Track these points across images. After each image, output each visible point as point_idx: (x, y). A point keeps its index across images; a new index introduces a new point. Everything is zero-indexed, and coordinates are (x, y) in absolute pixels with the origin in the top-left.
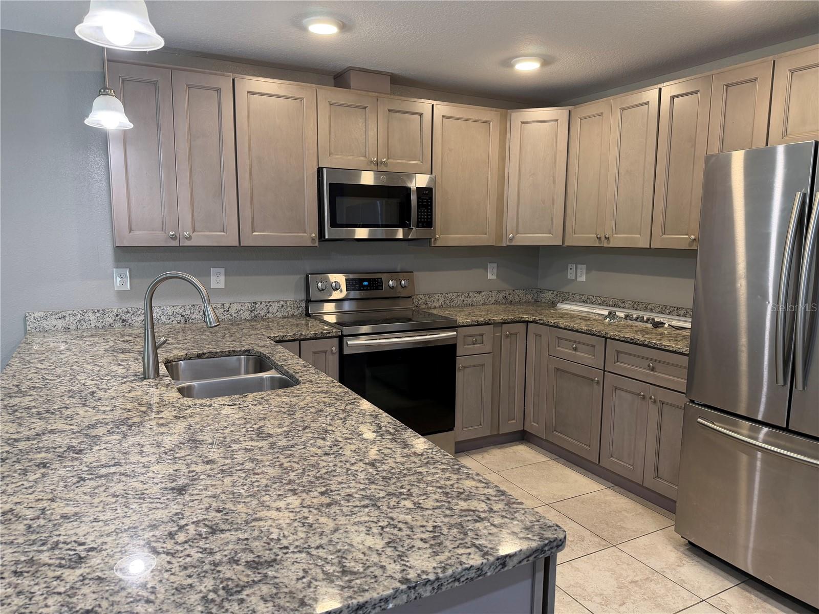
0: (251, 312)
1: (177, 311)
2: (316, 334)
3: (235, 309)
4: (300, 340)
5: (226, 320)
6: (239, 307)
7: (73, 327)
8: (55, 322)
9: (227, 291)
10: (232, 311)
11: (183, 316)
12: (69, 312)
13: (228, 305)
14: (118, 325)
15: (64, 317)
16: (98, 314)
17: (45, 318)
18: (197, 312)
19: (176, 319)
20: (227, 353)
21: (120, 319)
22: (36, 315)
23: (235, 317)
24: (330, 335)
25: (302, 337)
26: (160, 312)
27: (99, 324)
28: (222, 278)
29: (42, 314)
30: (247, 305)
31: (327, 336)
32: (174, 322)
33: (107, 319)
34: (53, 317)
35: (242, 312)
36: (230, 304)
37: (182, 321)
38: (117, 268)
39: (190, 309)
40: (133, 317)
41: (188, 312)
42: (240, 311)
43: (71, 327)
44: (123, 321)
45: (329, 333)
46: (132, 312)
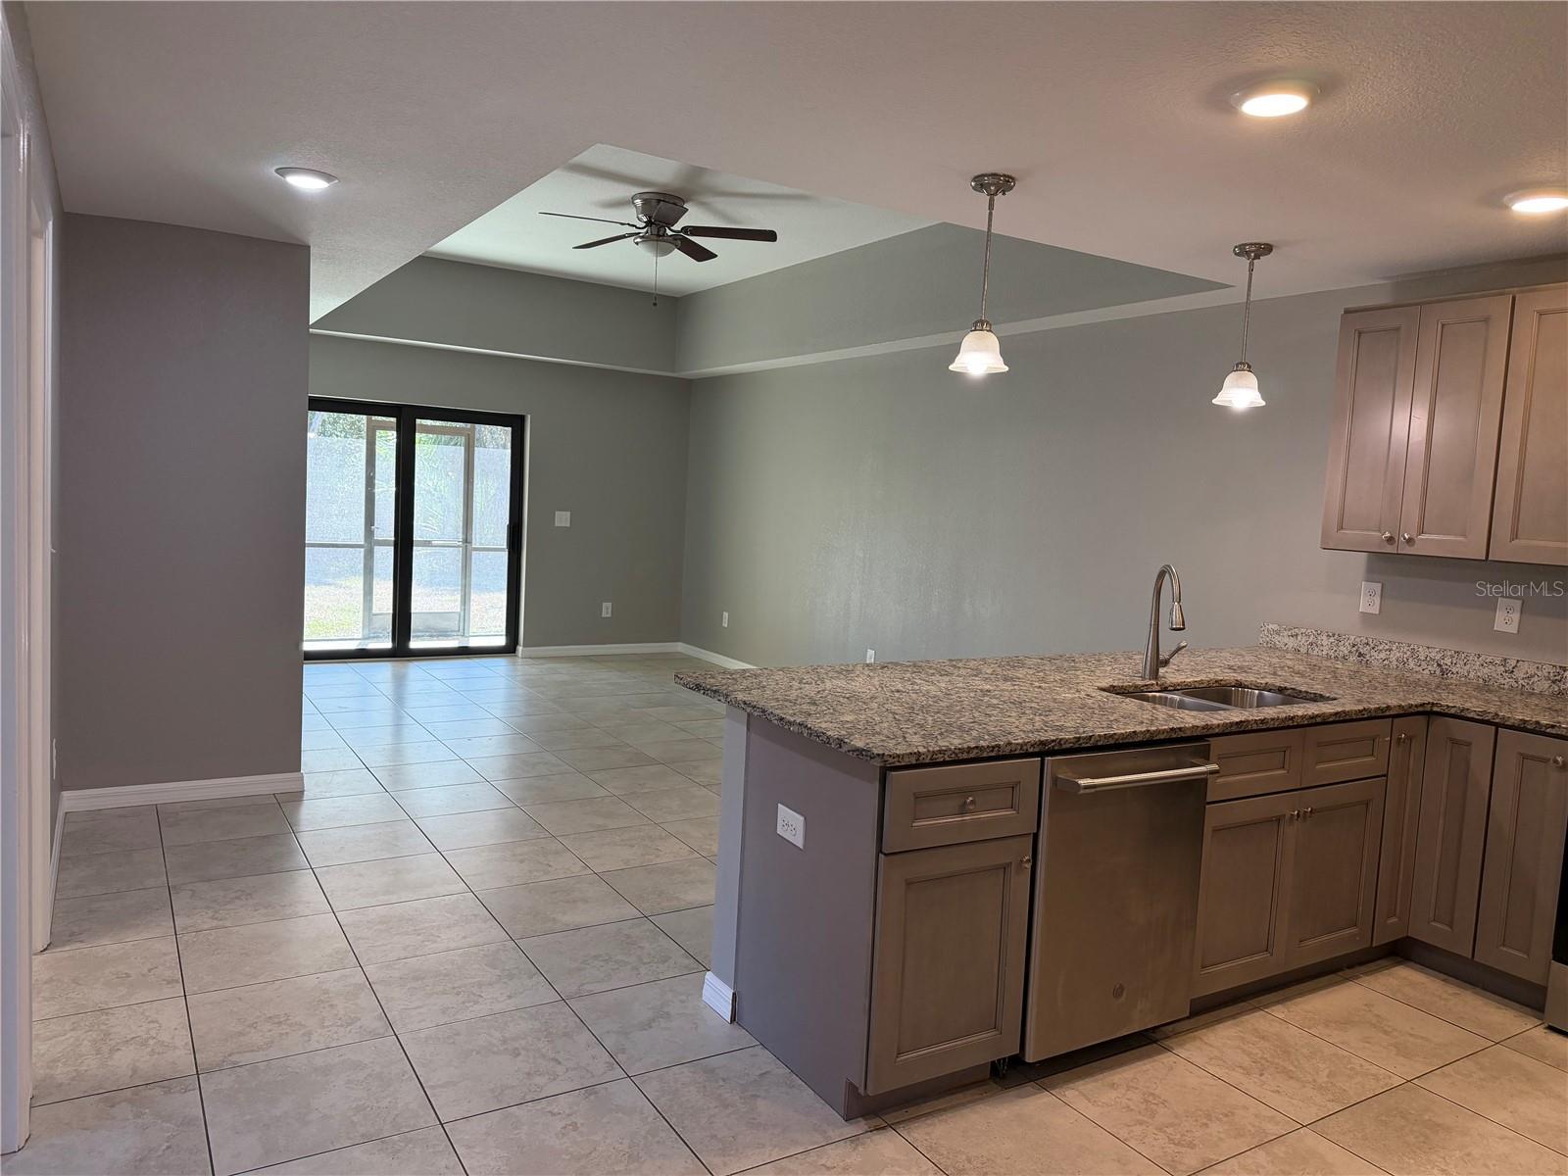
0: (1554, 682)
1: (1432, 655)
2: (1525, 721)
3: (1524, 671)
4: (1497, 726)
5: (1506, 686)
6: (1532, 671)
7: (1303, 650)
8: (1286, 640)
9: (1520, 639)
10: (1519, 674)
11: (1439, 665)
12: (1303, 631)
13: (1514, 663)
14: (1353, 658)
15: (1297, 635)
16: (1332, 640)
17: (1278, 633)
18: (1462, 663)
19: (1430, 668)
20: (1312, 696)
21: (1357, 651)
22: (1271, 626)
23: (1523, 686)
24: (1554, 731)
25: (1497, 721)
26: (1409, 653)
27: (1331, 653)
28: (1516, 616)
29: (1275, 627)
30: (1547, 669)
31: (1548, 730)
32: (1424, 672)
33: (1342, 648)
34: (1286, 633)
35: (1536, 679)
36: (1518, 661)
37: (1438, 672)
38: (1367, 581)
39: (1452, 657)
40: (1373, 653)
41: (1448, 661)
42: (1532, 676)
43: (1302, 650)
44: (1360, 655)
45: (1553, 727)
46: (1372, 645)
